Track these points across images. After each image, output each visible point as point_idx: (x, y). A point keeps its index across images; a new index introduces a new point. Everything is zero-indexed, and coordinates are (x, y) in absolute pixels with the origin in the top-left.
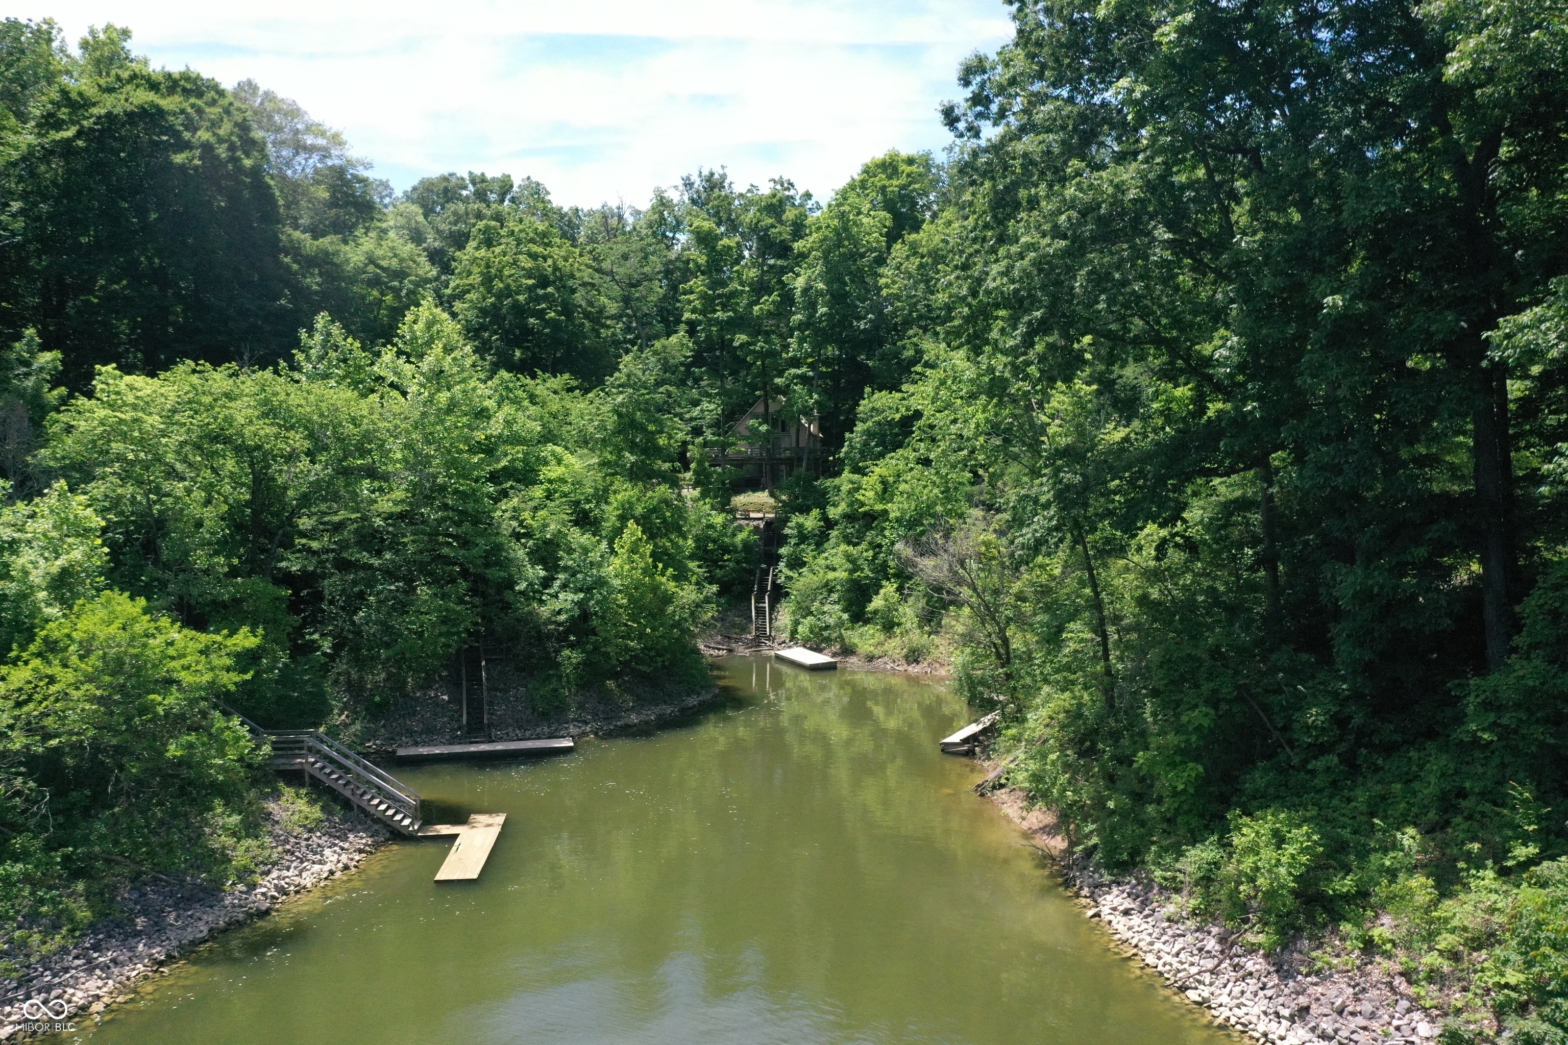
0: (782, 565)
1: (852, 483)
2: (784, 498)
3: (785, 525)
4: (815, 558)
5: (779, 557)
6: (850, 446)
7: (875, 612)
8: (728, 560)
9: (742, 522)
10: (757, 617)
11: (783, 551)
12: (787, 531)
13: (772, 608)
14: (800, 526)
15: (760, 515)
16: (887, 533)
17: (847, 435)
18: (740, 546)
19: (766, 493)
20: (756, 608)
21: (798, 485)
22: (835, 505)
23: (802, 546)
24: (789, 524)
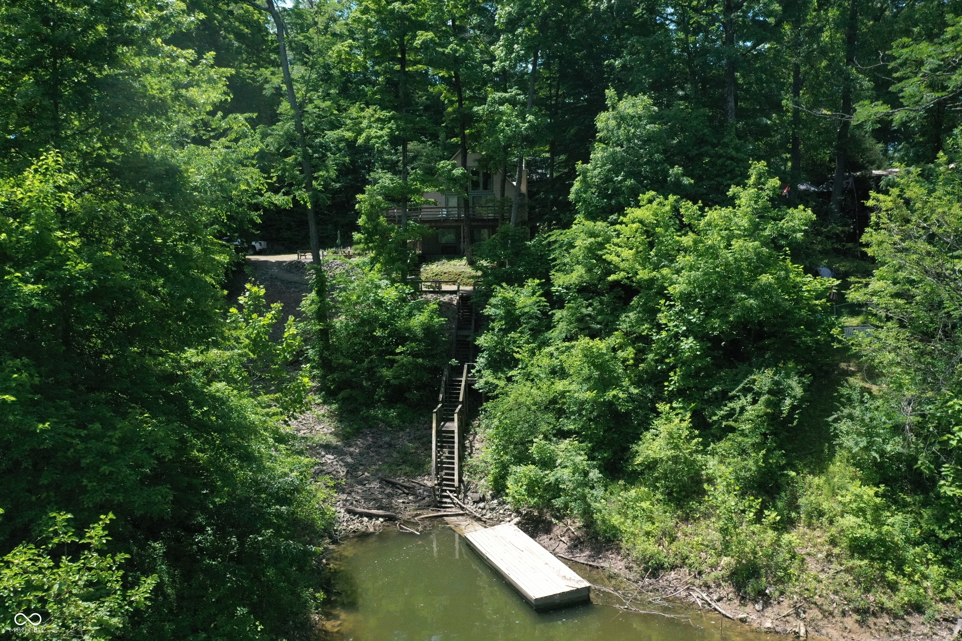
0: (481, 361)
1: (592, 234)
2: (484, 263)
3: (486, 302)
4: (532, 353)
5: (478, 350)
6: (584, 181)
7: (652, 465)
8: (400, 353)
9: (429, 296)
10: (440, 447)
11: (483, 341)
12: (489, 311)
13: (465, 429)
14: (508, 304)
15: (454, 288)
16: (662, 318)
17: (579, 166)
18: (419, 332)
19: (464, 261)
20: (439, 432)
21: (504, 246)
22: (565, 269)
23: (512, 334)
24: (493, 301)
